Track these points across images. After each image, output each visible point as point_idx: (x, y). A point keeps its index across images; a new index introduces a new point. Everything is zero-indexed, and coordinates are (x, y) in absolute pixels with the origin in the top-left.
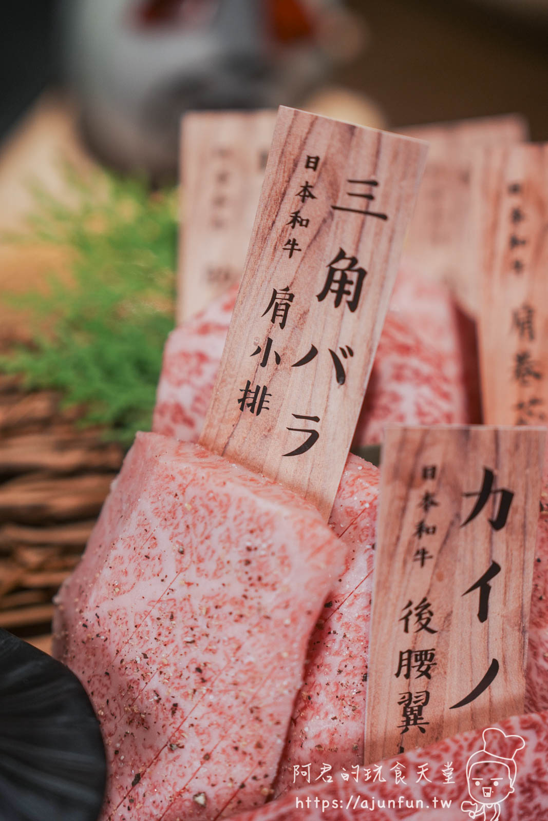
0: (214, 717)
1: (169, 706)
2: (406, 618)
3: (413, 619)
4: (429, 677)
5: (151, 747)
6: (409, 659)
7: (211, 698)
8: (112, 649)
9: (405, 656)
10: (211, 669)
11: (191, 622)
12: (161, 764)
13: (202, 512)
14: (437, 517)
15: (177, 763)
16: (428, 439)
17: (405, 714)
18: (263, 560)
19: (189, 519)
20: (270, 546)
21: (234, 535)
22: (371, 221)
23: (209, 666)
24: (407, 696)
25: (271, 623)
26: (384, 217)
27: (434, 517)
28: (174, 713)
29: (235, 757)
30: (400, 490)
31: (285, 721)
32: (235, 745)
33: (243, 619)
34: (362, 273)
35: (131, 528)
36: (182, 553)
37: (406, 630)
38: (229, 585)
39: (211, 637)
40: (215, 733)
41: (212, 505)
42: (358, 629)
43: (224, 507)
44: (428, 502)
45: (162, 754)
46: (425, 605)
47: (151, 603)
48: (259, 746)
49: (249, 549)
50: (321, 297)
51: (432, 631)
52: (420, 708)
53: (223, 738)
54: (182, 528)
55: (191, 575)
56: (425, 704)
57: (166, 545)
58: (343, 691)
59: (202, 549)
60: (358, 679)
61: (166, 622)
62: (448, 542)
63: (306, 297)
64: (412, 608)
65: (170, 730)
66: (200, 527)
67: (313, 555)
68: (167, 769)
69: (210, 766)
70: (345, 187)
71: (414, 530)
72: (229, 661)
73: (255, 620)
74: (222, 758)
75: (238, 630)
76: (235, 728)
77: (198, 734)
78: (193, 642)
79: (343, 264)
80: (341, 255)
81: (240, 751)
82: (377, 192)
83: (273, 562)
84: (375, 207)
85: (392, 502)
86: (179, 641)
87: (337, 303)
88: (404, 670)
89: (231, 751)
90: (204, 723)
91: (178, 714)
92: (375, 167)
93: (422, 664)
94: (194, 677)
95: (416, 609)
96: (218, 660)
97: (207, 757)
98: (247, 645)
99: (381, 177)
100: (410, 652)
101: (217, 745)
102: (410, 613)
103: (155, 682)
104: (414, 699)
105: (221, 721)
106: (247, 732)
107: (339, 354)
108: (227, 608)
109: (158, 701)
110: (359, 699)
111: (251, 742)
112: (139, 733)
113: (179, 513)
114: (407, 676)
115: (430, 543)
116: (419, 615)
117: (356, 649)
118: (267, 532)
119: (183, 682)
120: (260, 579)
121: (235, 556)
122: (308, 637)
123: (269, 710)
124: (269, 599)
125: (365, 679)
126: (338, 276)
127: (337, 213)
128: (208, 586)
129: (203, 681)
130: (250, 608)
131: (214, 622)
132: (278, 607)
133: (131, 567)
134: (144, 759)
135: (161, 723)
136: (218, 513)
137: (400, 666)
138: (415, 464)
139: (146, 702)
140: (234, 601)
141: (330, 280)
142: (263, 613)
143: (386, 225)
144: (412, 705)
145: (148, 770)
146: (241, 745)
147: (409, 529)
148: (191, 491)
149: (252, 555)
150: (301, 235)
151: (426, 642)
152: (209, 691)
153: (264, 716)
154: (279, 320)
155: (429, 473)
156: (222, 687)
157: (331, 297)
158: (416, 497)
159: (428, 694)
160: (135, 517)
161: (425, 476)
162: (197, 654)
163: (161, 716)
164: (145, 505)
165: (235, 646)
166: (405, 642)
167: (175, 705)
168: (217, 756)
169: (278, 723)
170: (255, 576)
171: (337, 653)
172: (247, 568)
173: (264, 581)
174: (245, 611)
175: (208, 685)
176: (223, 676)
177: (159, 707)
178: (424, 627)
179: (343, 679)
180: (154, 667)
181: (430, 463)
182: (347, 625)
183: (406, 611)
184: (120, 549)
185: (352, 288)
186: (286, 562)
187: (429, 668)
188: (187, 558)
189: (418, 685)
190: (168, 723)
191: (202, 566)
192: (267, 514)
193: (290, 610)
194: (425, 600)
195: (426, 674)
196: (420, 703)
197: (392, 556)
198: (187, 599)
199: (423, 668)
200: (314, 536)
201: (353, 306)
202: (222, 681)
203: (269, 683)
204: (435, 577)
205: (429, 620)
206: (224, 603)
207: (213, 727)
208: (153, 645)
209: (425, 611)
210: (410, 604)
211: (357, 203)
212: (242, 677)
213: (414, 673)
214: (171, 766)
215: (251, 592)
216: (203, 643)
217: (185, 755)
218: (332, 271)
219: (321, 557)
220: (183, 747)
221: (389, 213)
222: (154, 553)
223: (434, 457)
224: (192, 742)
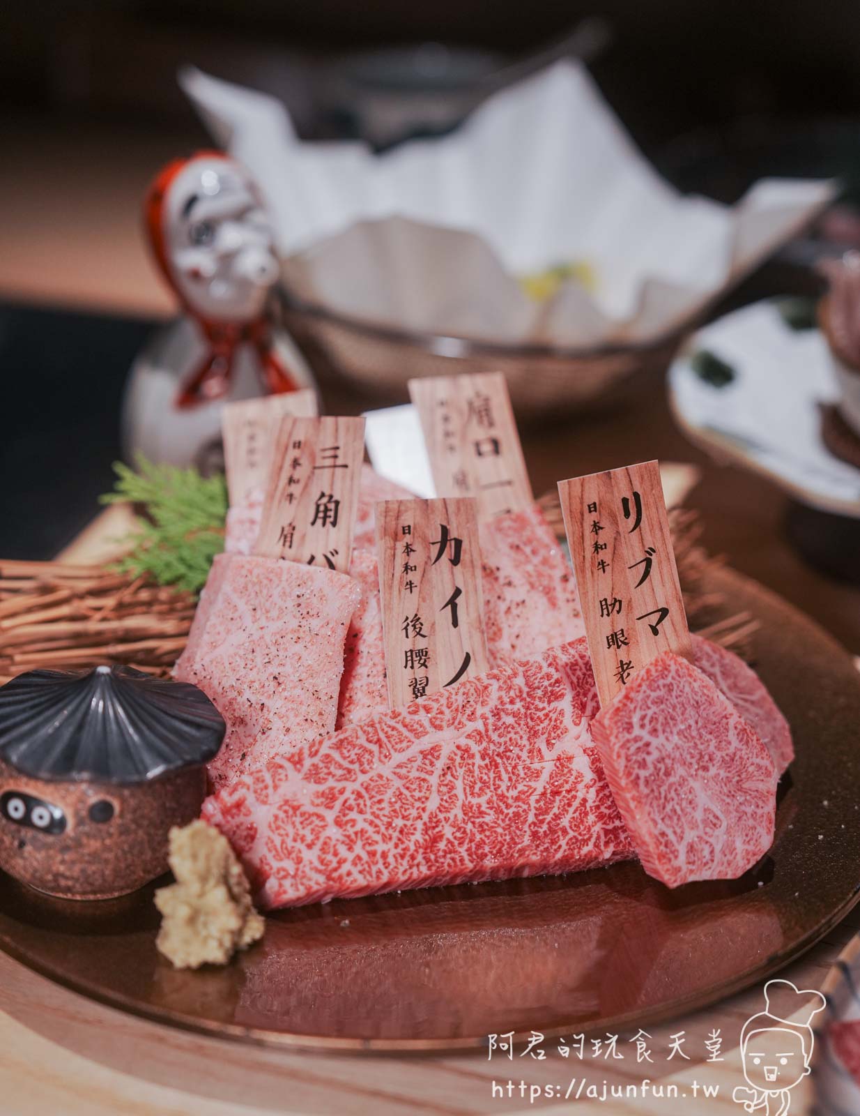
0: (290, 705)
1: (258, 707)
2: (406, 628)
3: (410, 629)
4: (426, 667)
5: (250, 736)
6: (412, 656)
7: (285, 694)
8: (215, 682)
9: (409, 654)
10: (282, 676)
11: (267, 651)
12: (258, 744)
13: (265, 582)
14: (416, 559)
15: (269, 739)
16: (403, 508)
17: (414, 693)
18: (309, 601)
19: (257, 588)
20: (312, 591)
21: (288, 590)
22: (339, 471)
23: (282, 674)
24: (414, 681)
25: (319, 637)
26: (346, 466)
27: (415, 559)
28: (262, 710)
29: (307, 725)
30: (390, 543)
31: (336, 696)
32: (305, 718)
33: (300, 641)
34: (337, 503)
35: (219, 604)
36: (255, 610)
37: (407, 637)
38: (288, 622)
39: (281, 657)
40: (291, 714)
41: (271, 576)
42: (377, 646)
43: (279, 575)
44: (409, 549)
45: (258, 737)
46: (417, 619)
47: (239, 647)
48: (321, 714)
49: (298, 596)
50: (313, 523)
51: (424, 636)
52: (424, 688)
53: (296, 716)
54: (253, 595)
55: (263, 622)
56: (426, 685)
57: (243, 607)
58: (372, 688)
59: (268, 604)
60: (381, 678)
61: (250, 656)
62: (425, 575)
63: (303, 526)
64: (409, 621)
65: (261, 721)
66: (265, 592)
67: (340, 591)
68: (262, 745)
69: (291, 736)
70: (319, 454)
71: (403, 569)
72: (295, 668)
73: (308, 639)
74: (298, 728)
75: (298, 648)
76: (304, 708)
77: (280, 718)
78: (269, 662)
79: (325, 500)
80: (323, 495)
81: (309, 720)
82: (339, 453)
83: (315, 601)
84: (340, 461)
85: (386, 551)
86: (260, 665)
87: (324, 524)
88: (410, 663)
89: (303, 723)
90: (284, 710)
91: (265, 710)
92: (336, 438)
93: (421, 659)
94: (273, 684)
95: (412, 622)
96: (288, 669)
97: (288, 730)
98: (304, 654)
99: (341, 444)
100: (411, 651)
101: (292, 721)
102: (408, 624)
103: (247, 694)
104: (419, 683)
105: (295, 706)
106: (312, 708)
107: (330, 556)
108: (290, 636)
109: (251, 706)
110: (383, 691)
111: (316, 713)
112: (240, 729)
113: (250, 586)
114: (412, 667)
115: (414, 577)
116: (414, 626)
117: (377, 659)
118: (309, 583)
119: (266, 689)
120: (308, 613)
121: (290, 603)
122: (344, 642)
123: (325, 691)
124: (315, 623)
125: (385, 676)
126: (322, 508)
127: (317, 471)
128: (275, 626)
129: (279, 684)
130: (304, 632)
131: (282, 647)
132: (322, 626)
133: (221, 629)
134: (246, 744)
135: (254, 718)
136: (276, 581)
137: (407, 661)
138: (397, 524)
139: (243, 709)
140: (294, 631)
141: (317, 511)
142: (313, 633)
143: (348, 471)
144: (418, 686)
145: (249, 750)
146: (309, 718)
147: (399, 569)
148: (256, 572)
149: (301, 600)
150: (295, 489)
151: (421, 644)
152: (284, 690)
153: (321, 695)
154: (288, 544)
155: (407, 530)
156: (291, 685)
157: (319, 522)
158: (400, 546)
159: (427, 678)
160: (220, 598)
161: (404, 533)
162: (273, 669)
163: (254, 714)
164: (227, 588)
165: (297, 658)
166: (408, 645)
167: (263, 704)
168: (294, 728)
169: (331, 697)
170: (305, 613)
171: (365, 665)
172: (299, 609)
173: (311, 614)
174: (301, 635)
175: (283, 686)
176: (292, 678)
177: (252, 709)
178: (418, 633)
179: (371, 680)
180: (245, 686)
181: (406, 524)
182: (370, 646)
183: (406, 623)
184: (213, 620)
185: (332, 514)
186: (324, 598)
187: (425, 661)
188: (259, 612)
189: (420, 673)
190: (259, 717)
191: (269, 615)
192: (308, 573)
193: (330, 626)
194: (416, 615)
195: (424, 665)
196: (423, 685)
197: (391, 587)
198: (262, 638)
199: (422, 662)
200: (339, 579)
201: (334, 524)
202: (292, 681)
203: (322, 673)
204: (421, 599)
205: (421, 629)
206: (287, 634)
207: (289, 712)
208: (243, 672)
209: (418, 623)
210: (407, 618)
211: (329, 462)
212: (304, 676)
213: (416, 665)
214: (265, 744)
215: (304, 623)
216: (276, 662)
217: (272, 734)
218: (318, 506)
219: (346, 591)
220: (271, 729)
221: (349, 463)
222: (236, 615)
223: (408, 519)
224: (277, 724)
